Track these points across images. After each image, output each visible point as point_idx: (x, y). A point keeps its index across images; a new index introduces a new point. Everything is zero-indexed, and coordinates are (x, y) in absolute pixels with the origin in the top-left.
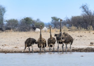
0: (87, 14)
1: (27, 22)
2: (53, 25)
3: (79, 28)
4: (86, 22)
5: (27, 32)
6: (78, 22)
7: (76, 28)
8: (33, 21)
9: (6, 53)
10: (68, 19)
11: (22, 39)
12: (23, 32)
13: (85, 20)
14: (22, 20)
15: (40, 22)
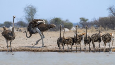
0: (114, 15)
1: (56, 22)
2: (81, 25)
3: (106, 29)
4: (113, 23)
5: (56, 32)
6: (105, 23)
7: (104, 29)
8: (62, 21)
9: (35, 52)
10: (96, 20)
11: (51, 38)
12: (52, 32)
13: (112, 21)
14: (52, 20)
15: (69, 22)
